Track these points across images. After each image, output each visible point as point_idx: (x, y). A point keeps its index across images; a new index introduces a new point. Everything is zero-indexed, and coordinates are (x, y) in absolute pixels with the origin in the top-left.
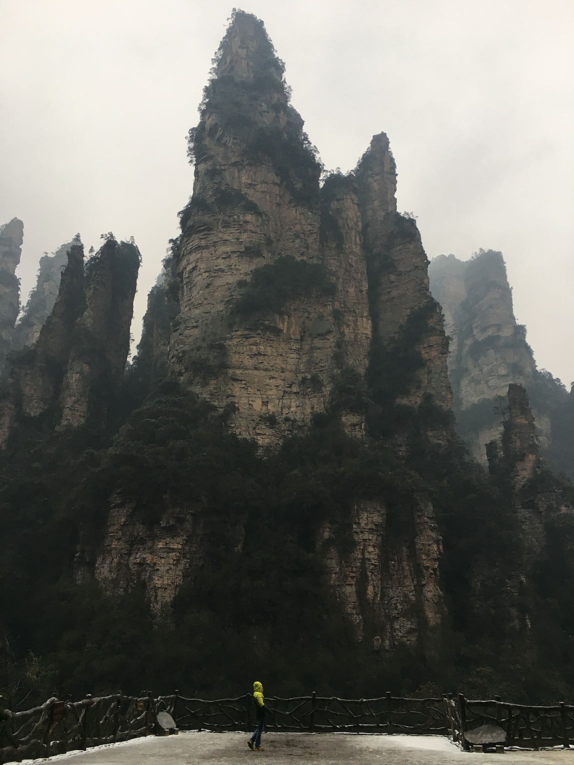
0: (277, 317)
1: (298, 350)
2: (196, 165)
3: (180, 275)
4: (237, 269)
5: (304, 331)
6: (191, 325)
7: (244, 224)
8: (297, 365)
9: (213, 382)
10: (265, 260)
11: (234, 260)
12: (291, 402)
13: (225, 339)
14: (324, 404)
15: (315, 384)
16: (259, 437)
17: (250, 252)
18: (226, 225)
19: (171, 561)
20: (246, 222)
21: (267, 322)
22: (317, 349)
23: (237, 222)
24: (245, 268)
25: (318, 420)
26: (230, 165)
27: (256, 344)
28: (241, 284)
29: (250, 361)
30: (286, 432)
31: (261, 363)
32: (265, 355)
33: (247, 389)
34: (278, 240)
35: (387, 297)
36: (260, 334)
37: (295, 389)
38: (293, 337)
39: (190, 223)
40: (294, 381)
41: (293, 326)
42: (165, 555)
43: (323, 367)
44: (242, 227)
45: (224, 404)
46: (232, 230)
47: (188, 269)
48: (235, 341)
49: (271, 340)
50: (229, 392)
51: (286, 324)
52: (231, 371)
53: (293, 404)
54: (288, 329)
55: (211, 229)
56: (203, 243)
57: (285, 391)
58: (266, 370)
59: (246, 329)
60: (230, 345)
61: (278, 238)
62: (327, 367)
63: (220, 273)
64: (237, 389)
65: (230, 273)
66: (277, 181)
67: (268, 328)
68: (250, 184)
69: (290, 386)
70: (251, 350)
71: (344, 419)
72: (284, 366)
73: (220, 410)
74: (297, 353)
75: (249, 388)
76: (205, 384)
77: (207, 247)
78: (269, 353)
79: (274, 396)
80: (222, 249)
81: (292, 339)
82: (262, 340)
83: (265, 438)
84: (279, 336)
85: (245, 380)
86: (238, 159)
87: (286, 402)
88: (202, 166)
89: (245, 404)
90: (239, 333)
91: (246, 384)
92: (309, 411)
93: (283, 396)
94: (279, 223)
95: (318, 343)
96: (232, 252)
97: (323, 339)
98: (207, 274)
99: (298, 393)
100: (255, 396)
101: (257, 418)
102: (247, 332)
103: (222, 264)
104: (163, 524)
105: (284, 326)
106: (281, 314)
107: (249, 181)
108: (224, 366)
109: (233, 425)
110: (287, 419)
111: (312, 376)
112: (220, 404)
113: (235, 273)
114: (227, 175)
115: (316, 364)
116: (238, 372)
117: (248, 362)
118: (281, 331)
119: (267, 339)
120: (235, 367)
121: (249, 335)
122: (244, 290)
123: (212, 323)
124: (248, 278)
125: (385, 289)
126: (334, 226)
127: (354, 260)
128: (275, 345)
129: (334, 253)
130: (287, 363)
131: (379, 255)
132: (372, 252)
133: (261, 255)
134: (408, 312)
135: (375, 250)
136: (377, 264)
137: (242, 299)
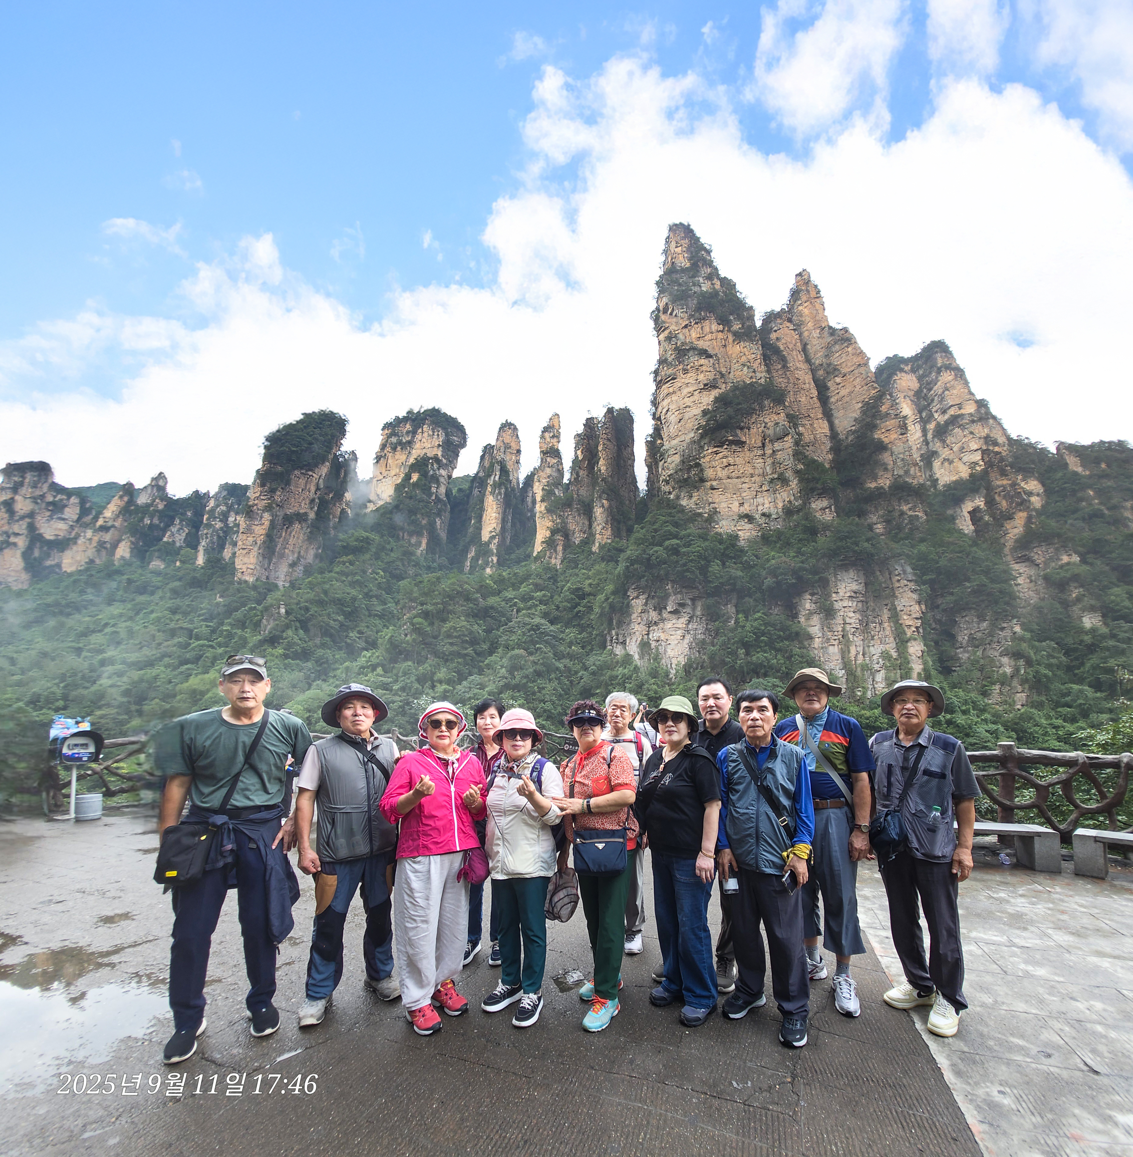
0: (738, 432)
1: (762, 456)
3: (659, 419)
4: (700, 403)
5: (764, 438)
7: (699, 368)
8: (763, 468)
9: (696, 494)
10: (723, 388)
11: (696, 396)
12: (763, 499)
13: (700, 458)
14: (794, 496)
15: (783, 480)
17: (709, 386)
18: (686, 371)
19: (679, 637)
20: (701, 365)
21: (731, 438)
22: (778, 451)
23: (693, 367)
24: (708, 399)
25: (789, 511)
27: (725, 457)
28: (705, 413)
29: (723, 472)
30: (764, 525)
31: (732, 472)
32: (734, 465)
33: (724, 495)
35: (836, 398)
36: (727, 449)
37: (765, 488)
38: (755, 445)
39: (659, 378)
40: (763, 482)
41: (754, 437)
42: (674, 633)
45: (707, 511)
46: (691, 374)
47: (663, 412)
48: (707, 459)
49: (737, 452)
50: (710, 500)
51: (747, 436)
53: (766, 501)
54: (750, 440)
55: (675, 379)
56: (671, 390)
57: (757, 491)
58: (738, 478)
59: (715, 447)
60: (704, 463)
61: (729, 371)
62: (790, 465)
63: (687, 409)
64: (716, 497)
65: (694, 407)
66: (720, 328)
67: (732, 443)
69: (761, 487)
70: (722, 464)
71: (813, 506)
72: (752, 471)
74: (761, 458)
75: (726, 494)
76: (689, 497)
77: (674, 392)
78: (738, 463)
79: (748, 497)
80: (685, 391)
81: (754, 447)
82: (729, 453)
83: (745, 532)
84: (743, 447)
85: (721, 489)
86: (687, 323)
87: (760, 500)
88: (662, 337)
89: (724, 507)
90: (710, 451)
91: (722, 491)
92: (780, 505)
93: (755, 496)
95: (778, 446)
96: (693, 391)
98: (678, 412)
99: (769, 490)
100: (731, 499)
101: (736, 518)
102: (715, 449)
103: (688, 401)
104: (669, 609)
105: (745, 438)
106: (741, 429)
107: (698, 336)
109: (716, 527)
110: (764, 515)
111: (778, 475)
112: (704, 511)
113: (698, 406)
114: (681, 336)
115: (780, 464)
116: (714, 483)
117: (722, 474)
118: (745, 442)
119: (734, 452)
120: (711, 479)
121: (718, 451)
122: (708, 416)
123: (688, 448)
124: (710, 407)
125: (833, 391)
126: (777, 351)
127: (800, 374)
128: (741, 455)
129: (780, 373)
130: (754, 468)
131: (822, 365)
132: (814, 364)
133: (717, 387)
134: (860, 405)
135: (817, 362)
136: (821, 372)
137: (707, 424)
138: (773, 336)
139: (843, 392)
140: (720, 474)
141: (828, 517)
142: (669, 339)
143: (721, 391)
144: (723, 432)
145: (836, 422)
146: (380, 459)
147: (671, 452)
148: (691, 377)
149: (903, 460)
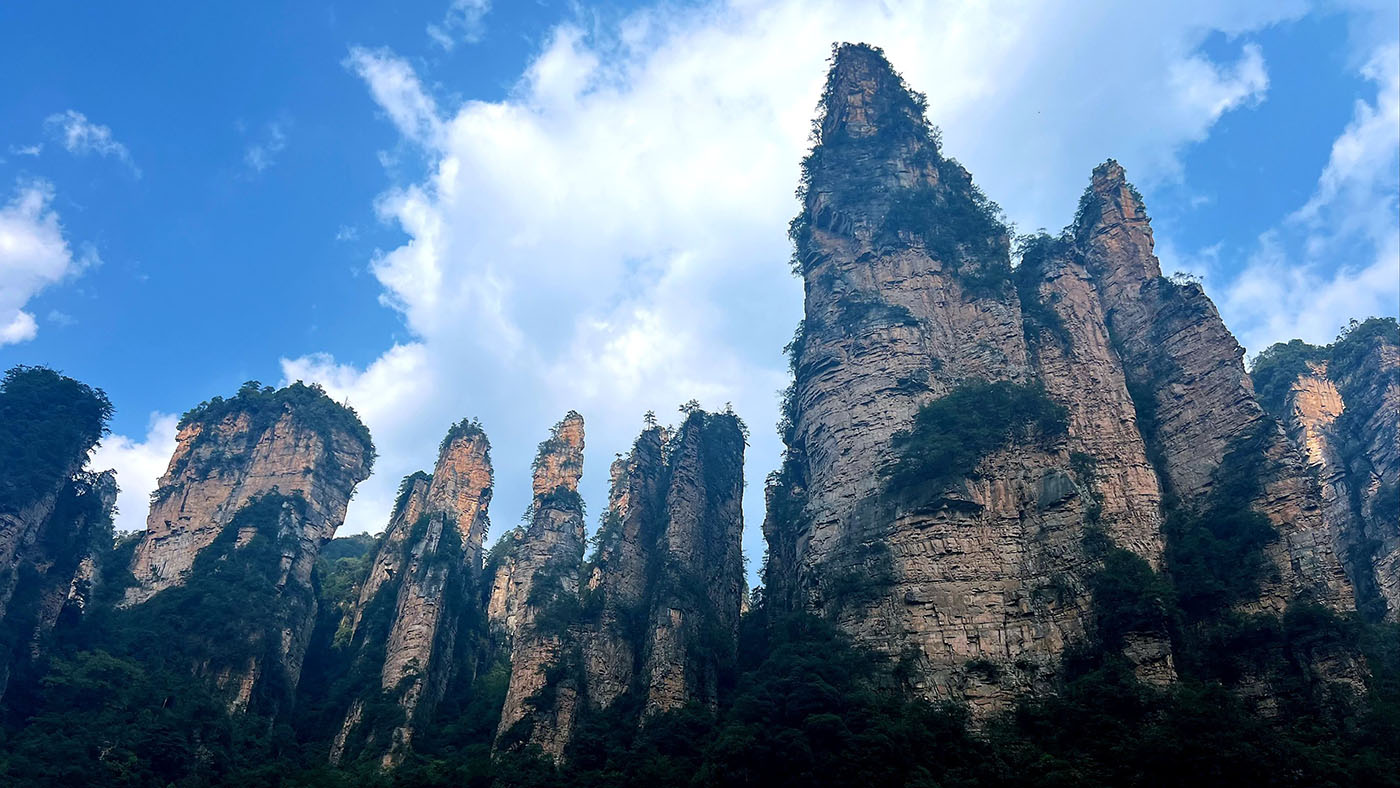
0: (969, 484)
1: (1020, 538)
2: (803, 274)
3: (801, 444)
4: (889, 418)
5: (1023, 500)
6: (826, 520)
7: (890, 345)
8: (1023, 565)
9: (875, 611)
10: (936, 392)
11: (882, 403)
12: (1022, 632)
13: (886, 534)
14: (1085, 628)
15: (1061, 593)
16: (972, 704)
17: (908, 386)
18: (860, 351)
20: (893, 341)
21: (953, 496)
22: (1054, 530)
23: (877, 343)
24: (902, 413)
25: (1075, 661)
26: (856, 261)
27: (941, 536)
28: (898, 439)
29: (935, 566)
30: (1022, 689)
31: (954, 568)
32: (958, 553)
33: (937, 617)
34: (953, 359)
35: (1175, 424)
36: (943, 518)
37: (1025, 607)
38: (1004, 515)
39: (804, 361)
40: (1021, 593)
41: (1002, 497)
43: (1071, 560)
44: (889, 348)
45: (899, 650)
46: (872, 358)
47: (810, 432)
48: (902, 537)
49: (966, 526)
50: (906, 626)
51: (988, 493)
52: (903, 589)
53: (1027, 636)
54: (994, 502)
55: (838, 364)
56: (829, 386)
57: (1007, 613)
58: (965, 579)
59: (917, 513)
60: (894, 545)
61: (952, 355)
62: (1078, 561)
63: (863, 429)
64: (920, 619)
65: (877, 426)
66: (936, 266)
67: (955, 506)
68: (893, 282)
69: (1016, 603)
70: (933, 549)
72: (998, 568)
73: (895, 659)
74: (1018, 543)
75: (940, 615)
76: (862, 617)
77: (835, 392)
78: (966, 549)
79: (987, 625)
80: (860, 390)
81: (1004, 519)
82: (949, 528)
83: (985, 703)
84: (978, 516)
85: (930, 602)
86: (867, 249)
87: (1012, 632)
88: (814, 275)
89: (936, 645)
90: (907, 521)
91: (933, 609)
92: (1058, 646)
93: (1005, 623)
94: (949, 332)
95: (1052, 519)
96: (877, 392)
97: (1062, 511)
98: (841, 434)
99: (1032, 614)
100: (952, 627)
101: (962, 668)
102: (920, 518)
103: (863, 413)
105: (984, 498)
106: (976, 478)
107: (890, 278)
108: (889, 581)
109: (920, 686)
110: (1022, 664)
111: (1052, 580)
112: (893, 649)
113: (886, 424)
114: (853, 277)
115: (1057, 557)
116: (916, 589)
117: (934, 569)
118: (981, 507)
119: (959, 526)
120: (909, 581)
121: (925, 521)
122: (905, 448)
123: (860, 512)
124: (909, 428)
125: (1168, 411)
126: (1052, 321)
127: (1099, 371)
128: (974, 532)
129: (1058, 365)
130: (1002, 562)
131: (1145, 355)
132: (1129, 352)
133: (926, 388)
134: (1223, 443)
135: (1135, 349)
136: (1142, 371)
137: (904, 463)
138: (1045, 289)
139: (1189, 415)
140: (929, 572)
141: (1163, 678)
142: (828, 281)
143: (934, 396)
144: (935, 483)
145: (1175, 474)
146: (168, 495)
147: (823, 518)
148: (869, 365)
149: (1312, 561)
